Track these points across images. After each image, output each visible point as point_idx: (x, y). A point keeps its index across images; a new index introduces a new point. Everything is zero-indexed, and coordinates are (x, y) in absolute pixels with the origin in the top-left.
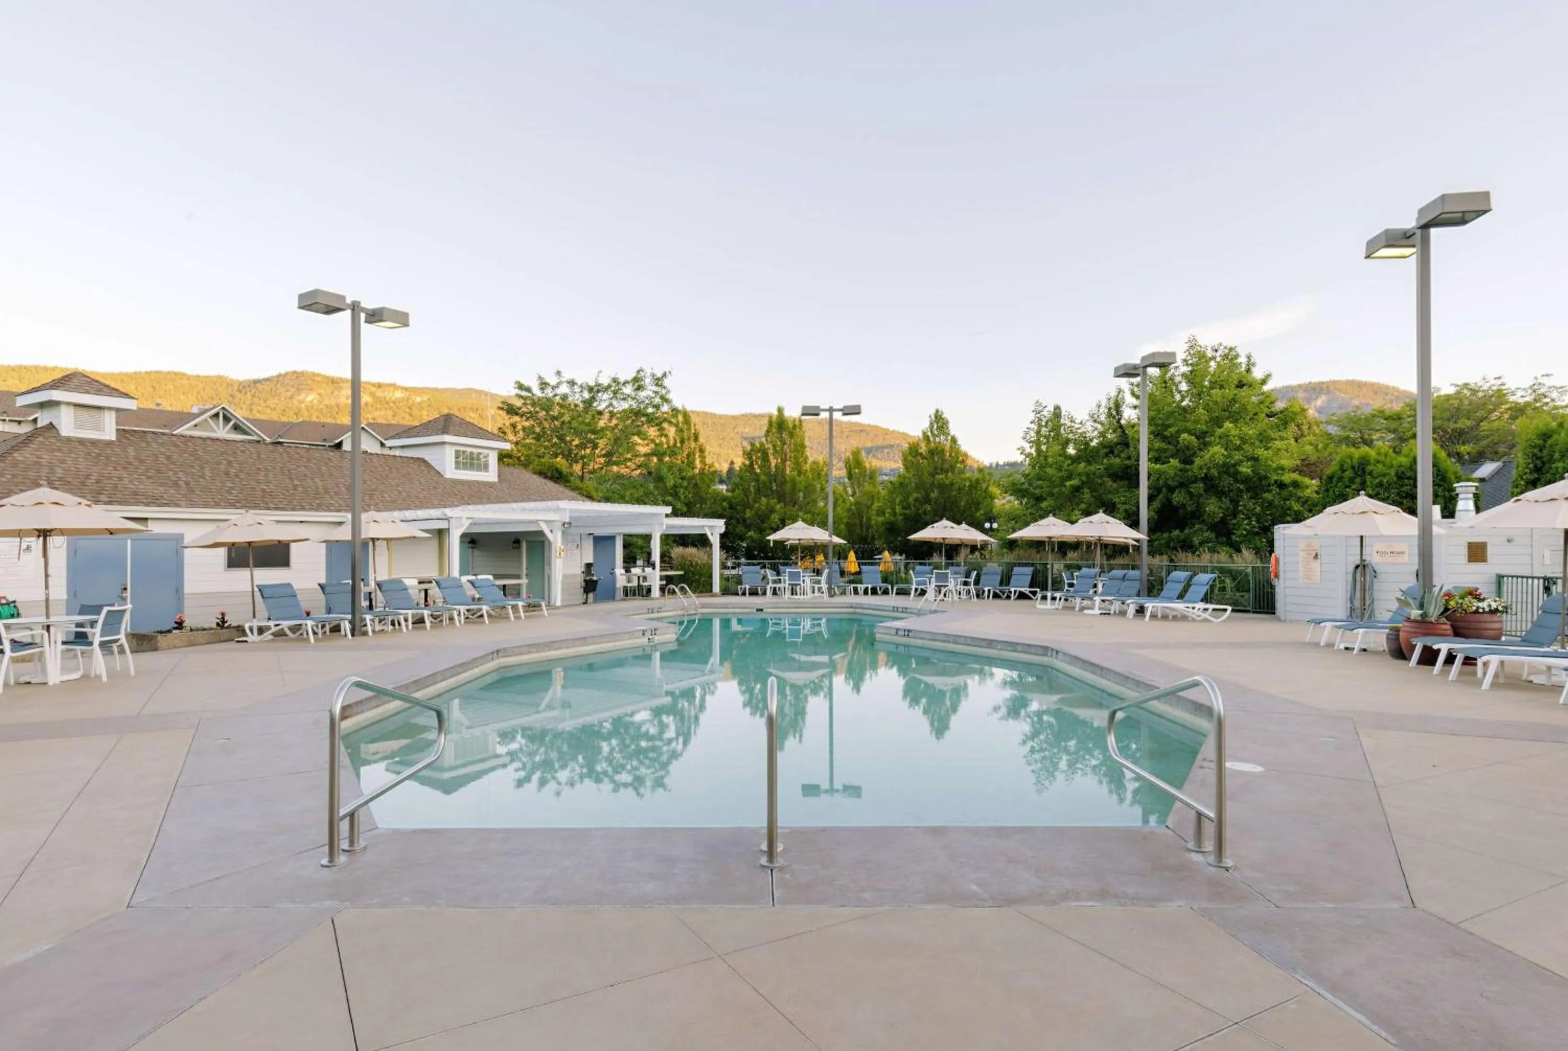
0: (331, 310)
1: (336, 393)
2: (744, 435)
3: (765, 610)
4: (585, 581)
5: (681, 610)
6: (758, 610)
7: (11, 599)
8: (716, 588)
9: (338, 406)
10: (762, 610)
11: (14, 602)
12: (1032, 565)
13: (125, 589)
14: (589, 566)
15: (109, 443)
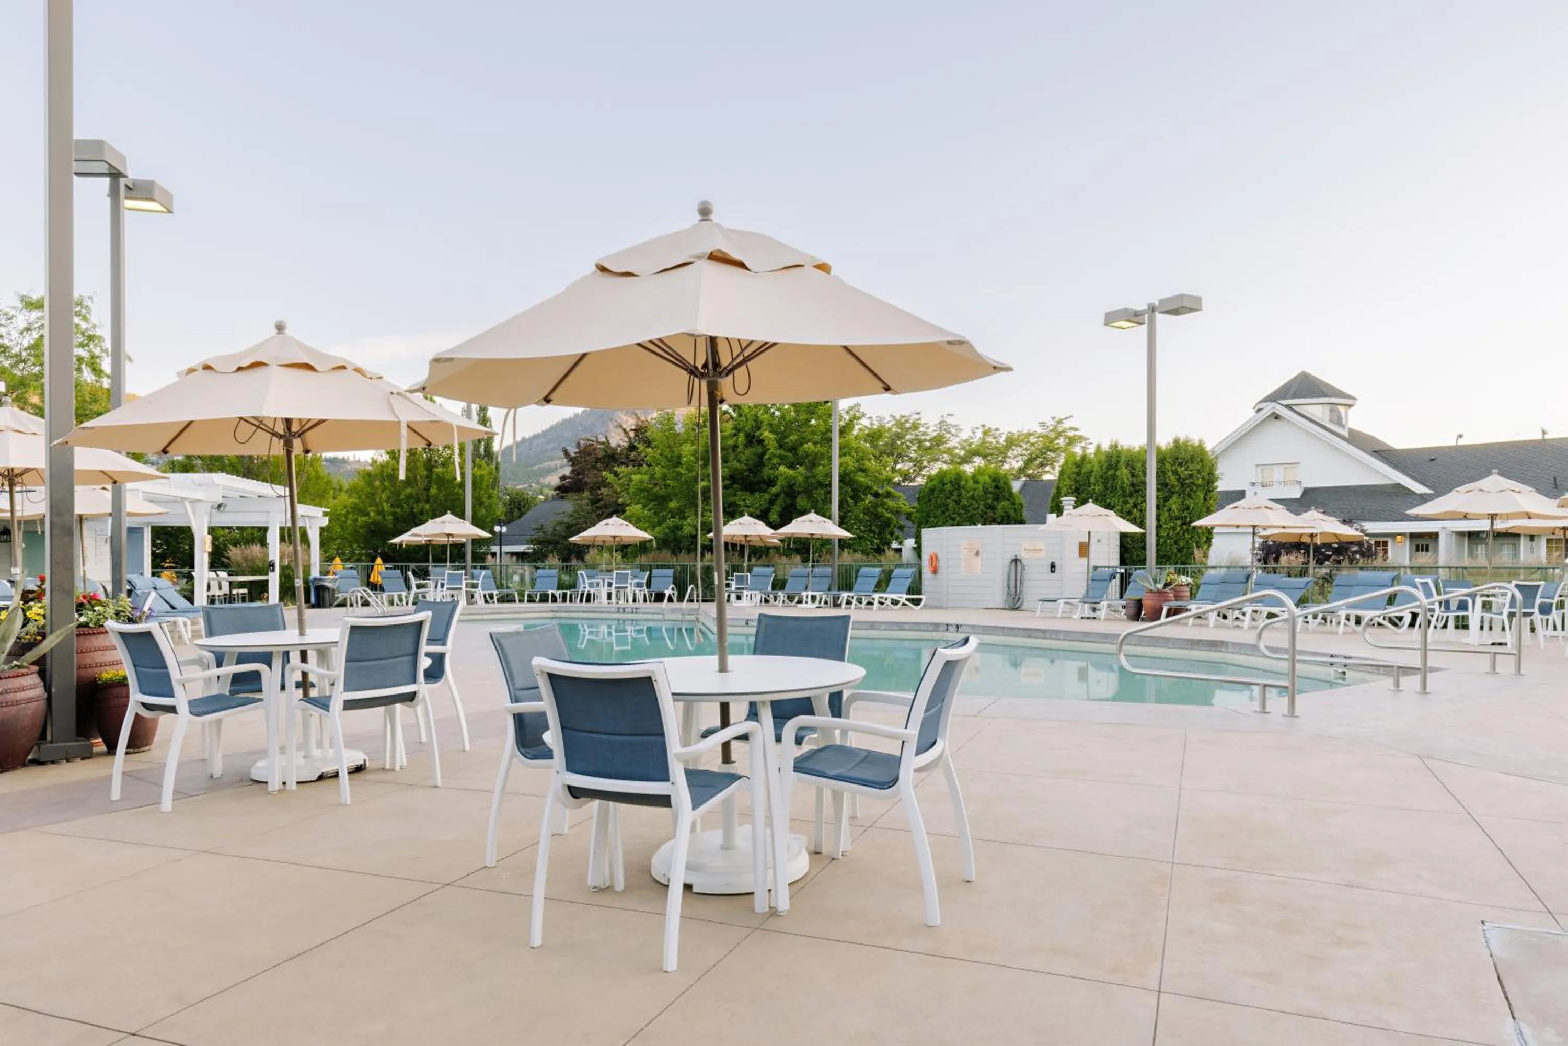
12: (673, 567)
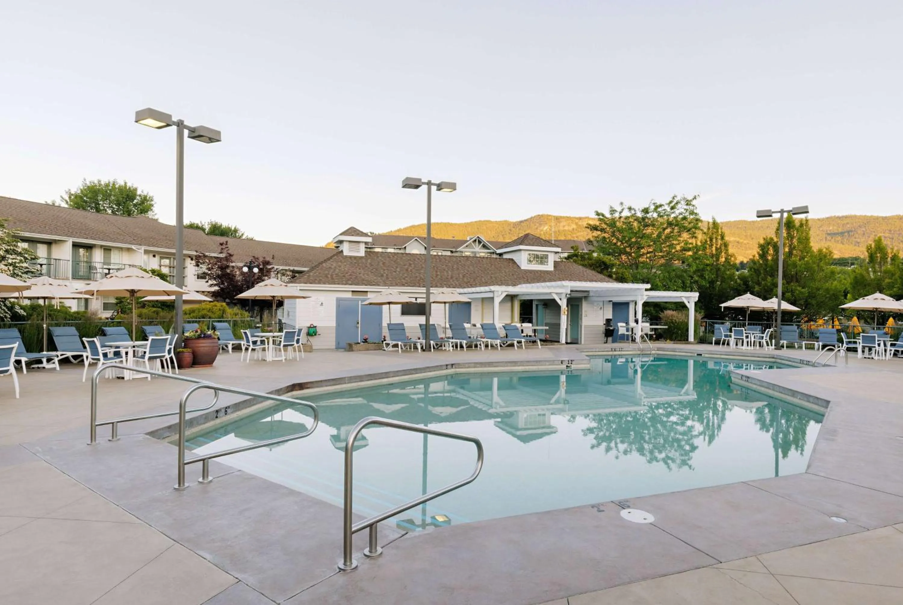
0: (417, 187)
1: (558, 224)
2: (829, 232)
3: (703, 355)
4: (606, 329)
5: (639, 351)
6: (698, 355)
7: (315, 325)
8: (691, 338)
9: (559, 231)
10: (701, 355)
11: (316, 327)
13: (358, 323)
14: (608, 321)
15: (361, 258)
